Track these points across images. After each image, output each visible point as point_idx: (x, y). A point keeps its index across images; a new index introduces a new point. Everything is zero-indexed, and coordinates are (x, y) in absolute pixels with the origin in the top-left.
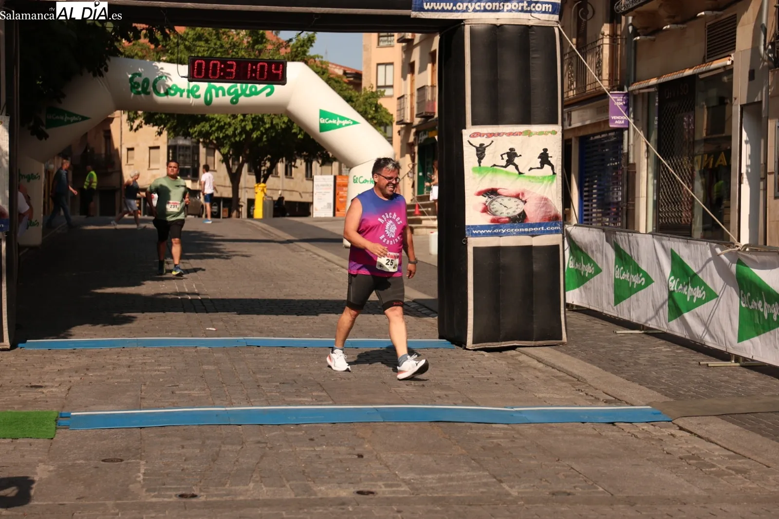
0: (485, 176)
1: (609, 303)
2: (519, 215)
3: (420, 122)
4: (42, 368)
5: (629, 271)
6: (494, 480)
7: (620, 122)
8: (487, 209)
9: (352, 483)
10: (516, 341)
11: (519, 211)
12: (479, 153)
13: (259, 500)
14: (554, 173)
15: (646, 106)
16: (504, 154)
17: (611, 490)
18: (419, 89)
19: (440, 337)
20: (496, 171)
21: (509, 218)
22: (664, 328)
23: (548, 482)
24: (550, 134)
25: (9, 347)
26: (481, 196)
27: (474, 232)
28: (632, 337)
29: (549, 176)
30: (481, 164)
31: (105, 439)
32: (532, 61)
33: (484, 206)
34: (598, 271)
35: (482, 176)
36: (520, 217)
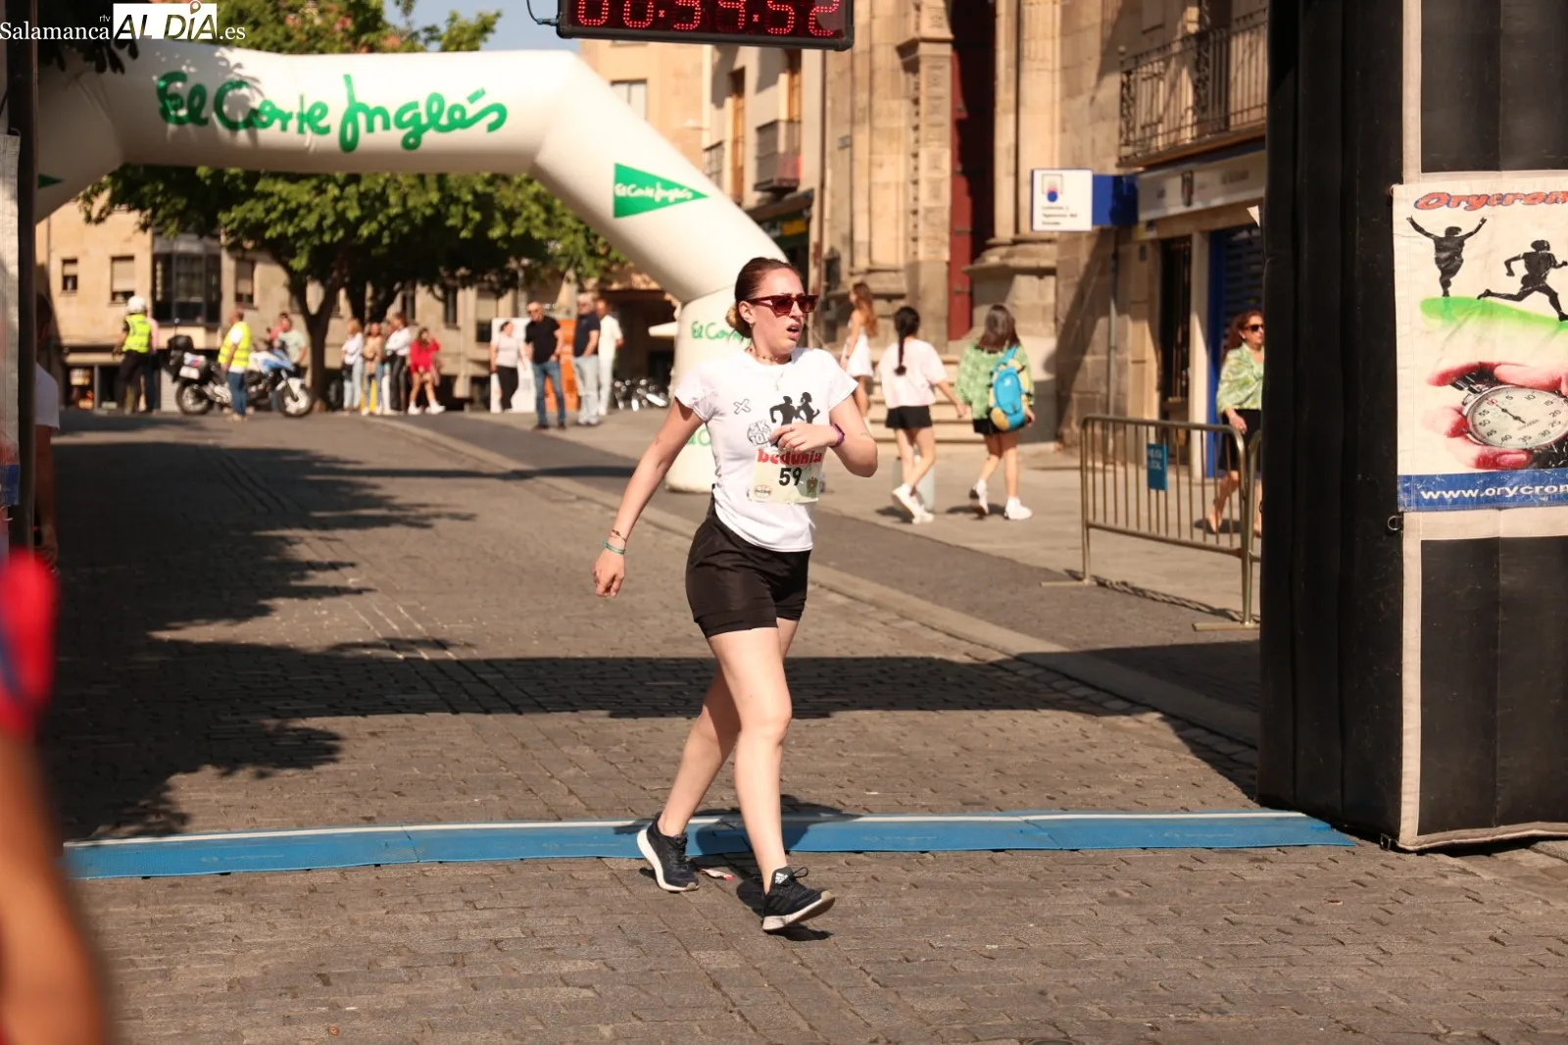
0: (1459, 326)
3: (760, 201)
8: (1466, 425)
10: (1538, 824)
12: (1444, 255)
16: (1516, 259)
18: (761, 129)
19: (1262, 802)
20: (1490, 311)
21: (1529, 452)
26: (1449, 388)
27: (1426, 496)
30: (1450, 289)
33: (1457, 417)
35: (1454, 326)
36: (1560, 449)
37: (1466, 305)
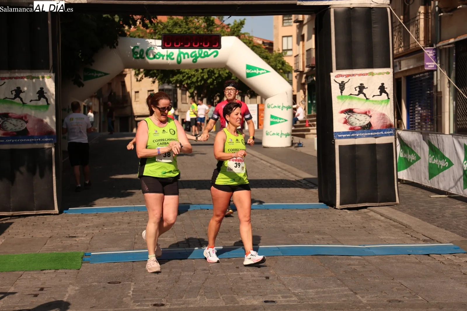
0: (345, 101)
1: (425, 178)
2: (367, 125)
3: (308, 70)
4: (77, 225)
5: (438, 158)
6: (352, 292)
7: (431, 66)
8: (347, 122)
9: (261, 296)
10: (367, 203)
11: (367, 122)
12: (341, 87)
13: (202, 307)
14: (389, 98)
15: (447, 56)
16: (357, 87)
17: (427, 298)
18: (307, 51)
19: (320, 202)
20: (352, 98)
21: (361, 127)
22: (460, 193)
23: (386, 294)
24: (385, 74)
25: (58, 213)
26: (343, 114)
27: (339, 136)
28: (441, 199)
29: (385, 100)
30: (342, 94)
31: (111, 269)
32: (373, 29)
33: (345, 120)
34: (418, 158)
35: (343, 101)
36: (367, 126)
37: (346, 97)
